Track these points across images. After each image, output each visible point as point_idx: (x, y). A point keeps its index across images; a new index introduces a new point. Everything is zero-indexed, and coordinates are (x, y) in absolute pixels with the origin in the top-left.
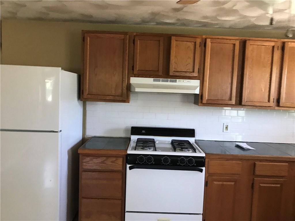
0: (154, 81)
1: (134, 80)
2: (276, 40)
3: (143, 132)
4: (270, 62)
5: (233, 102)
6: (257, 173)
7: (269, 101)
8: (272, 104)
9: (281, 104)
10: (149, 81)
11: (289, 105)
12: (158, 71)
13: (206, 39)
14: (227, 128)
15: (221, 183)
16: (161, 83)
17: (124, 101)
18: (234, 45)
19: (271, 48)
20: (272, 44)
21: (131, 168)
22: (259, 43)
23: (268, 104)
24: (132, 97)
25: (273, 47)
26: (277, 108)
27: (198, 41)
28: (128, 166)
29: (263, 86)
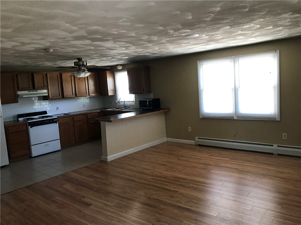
0: (28, 92)
1: (19, 93)
2: (71, 72)
3: (25, 116)
4: (71, 81)
5: (61, 97)
6: (75, 120)
7: (73, 95)
8: (74, 96)
9: (77, 96)
10: (26, 92)
11: (79, 95)
12: (30, 87)
13: (47, 73)
14: (58, 108)
15: (63, 127)
16: (31, 92)
17: (16, 103)
18: (58, 75)
19: (70, 76)
20: (70, 74)
21: (31, 127)
22: (66, 74)
23: (73, 96)
24: (19, 100)
25: (71, 75)
26: (76, 97)
27: (44, 74)
28: (30, 127)
29: (70, 90)
